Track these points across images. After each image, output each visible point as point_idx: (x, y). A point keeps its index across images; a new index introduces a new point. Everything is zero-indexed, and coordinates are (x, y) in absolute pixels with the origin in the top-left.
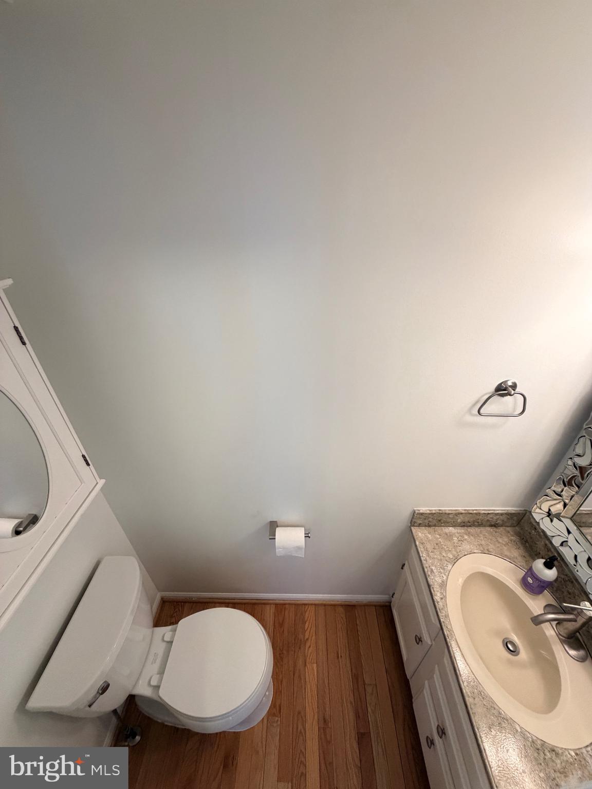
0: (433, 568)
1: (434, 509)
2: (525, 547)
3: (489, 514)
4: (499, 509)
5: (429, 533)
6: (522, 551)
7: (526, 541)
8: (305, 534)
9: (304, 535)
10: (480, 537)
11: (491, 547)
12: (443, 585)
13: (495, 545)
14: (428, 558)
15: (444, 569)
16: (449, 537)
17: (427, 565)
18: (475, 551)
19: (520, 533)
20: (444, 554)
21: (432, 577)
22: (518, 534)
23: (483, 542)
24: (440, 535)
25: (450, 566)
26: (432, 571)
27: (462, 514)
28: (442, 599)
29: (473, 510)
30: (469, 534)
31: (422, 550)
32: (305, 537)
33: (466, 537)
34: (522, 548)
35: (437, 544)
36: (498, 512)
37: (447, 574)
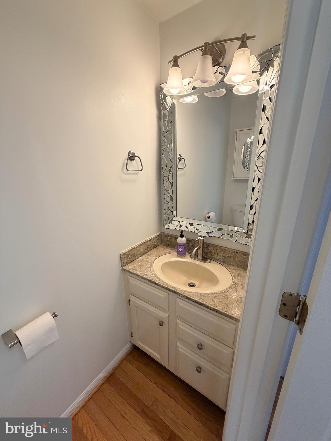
0: (146, 274)
1: (129, 248)
2: (170, 247)
3: (151, 240)
4: (153, 236)
5: (133, 264)
6: (170, 248)
7: (169, 245)
8: (52, 315)
9: (52, 317)
10: (154, 253)
11: (160, 253)
12: (155, 276)
13: (161, 252)
14: (141, 272)
15: (151, 271)
16: (143, 260)
17: (143, 275)
18: (156, 258)
19: (164, 244)
20: (146, 267)
21: (149, 277)
22: (165, 245)
23: (156, 254)
24: (138, 262)
25: (152, 268)
26: (147, 275)
27: (141, 245)
28: (160, 280)
29: (145, 241)
30: (149, 255)
31: (136, 271)
32: (54, 317)
33: (149, 256)
34: (169, 248)
35: (140, 266)
36: (153, 237)
37: (153, 271)
